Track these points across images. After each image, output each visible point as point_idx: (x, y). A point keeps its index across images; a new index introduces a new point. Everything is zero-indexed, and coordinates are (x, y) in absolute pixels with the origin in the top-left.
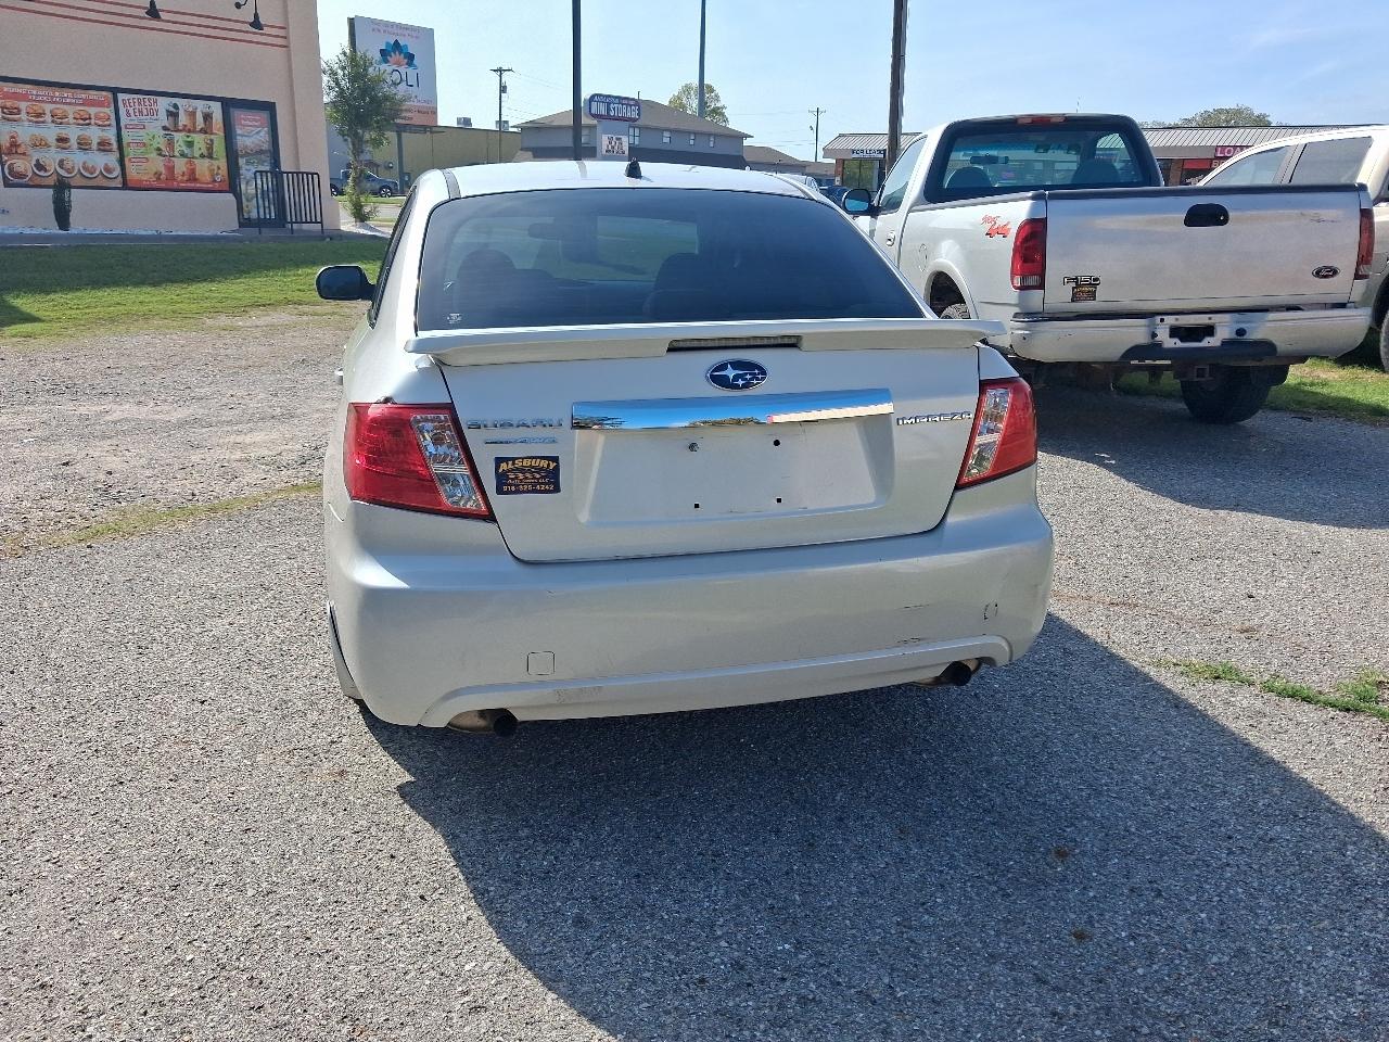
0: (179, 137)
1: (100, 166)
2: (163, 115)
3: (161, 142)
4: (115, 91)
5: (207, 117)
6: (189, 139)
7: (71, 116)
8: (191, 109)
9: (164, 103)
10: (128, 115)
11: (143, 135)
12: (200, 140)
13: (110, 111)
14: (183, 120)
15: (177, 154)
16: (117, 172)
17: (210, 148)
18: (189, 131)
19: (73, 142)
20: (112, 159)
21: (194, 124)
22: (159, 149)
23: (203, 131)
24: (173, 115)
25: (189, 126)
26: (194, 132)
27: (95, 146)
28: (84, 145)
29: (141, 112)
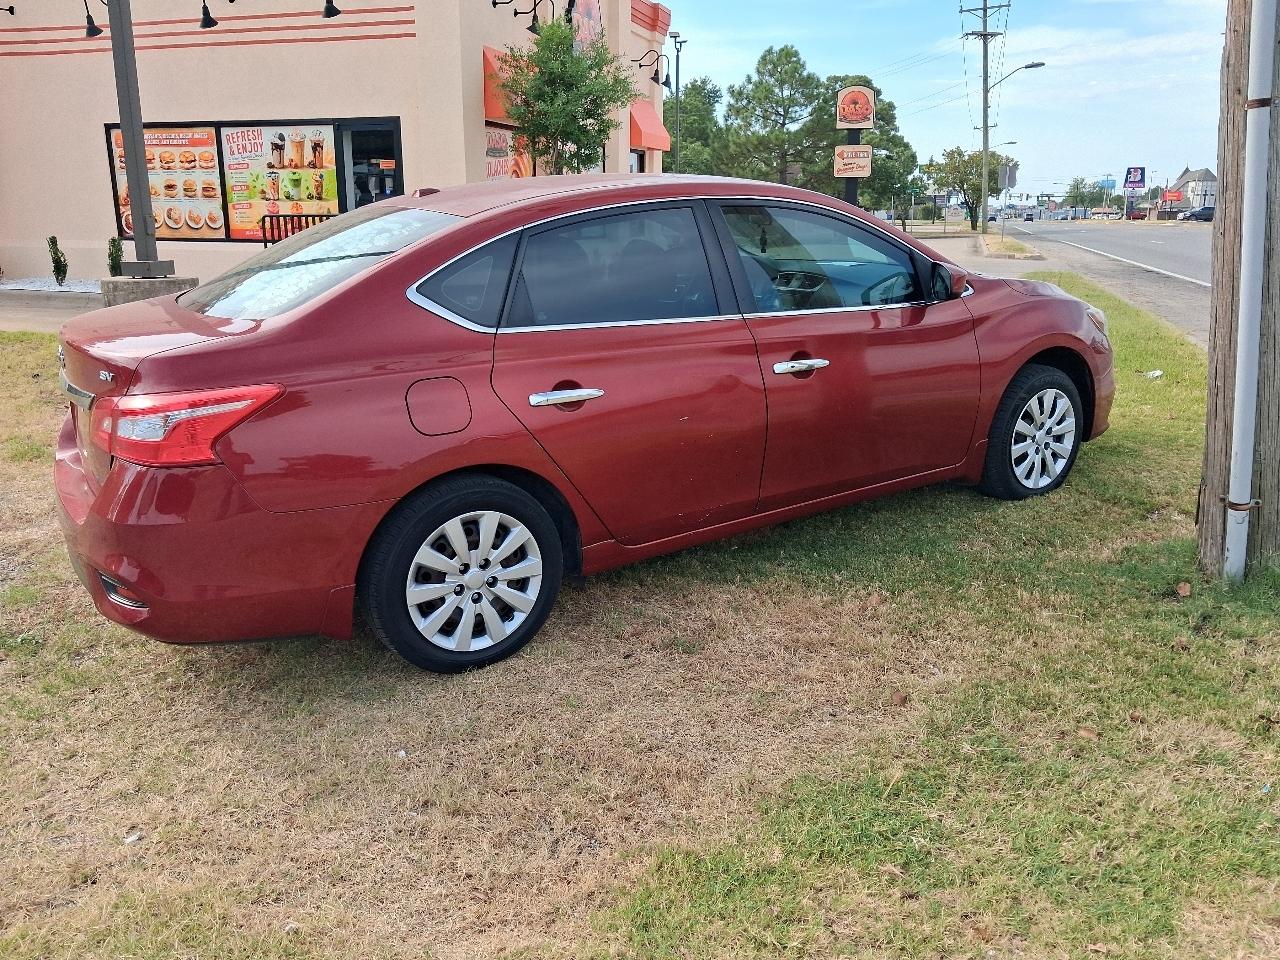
0: (285, 175)
1: (204, 216)
2: (268, 147)
3: (265, 182)
4: (218, 125)
5: (317, 147)
6: (296, 177)
7: (177, 160)
8: (298, 139)
9: (269, 135)
10: (232, 153)
11: (246, 176)
12: (308, 177)
13: (214, 150)
14: (290, 153)
15: (282, 196)
16: (221, 222)
17: (319, 186)
18: (296, 167)
19: (180, 189)
20: (216, 206)
21: (302, 156)
22: (263, 192)
23: (313, 165)
24: (278, 148)
25: (297, 160)
26: (302, 166)
27: (199, 192)
28: (189, 191)
29: (244, 148)
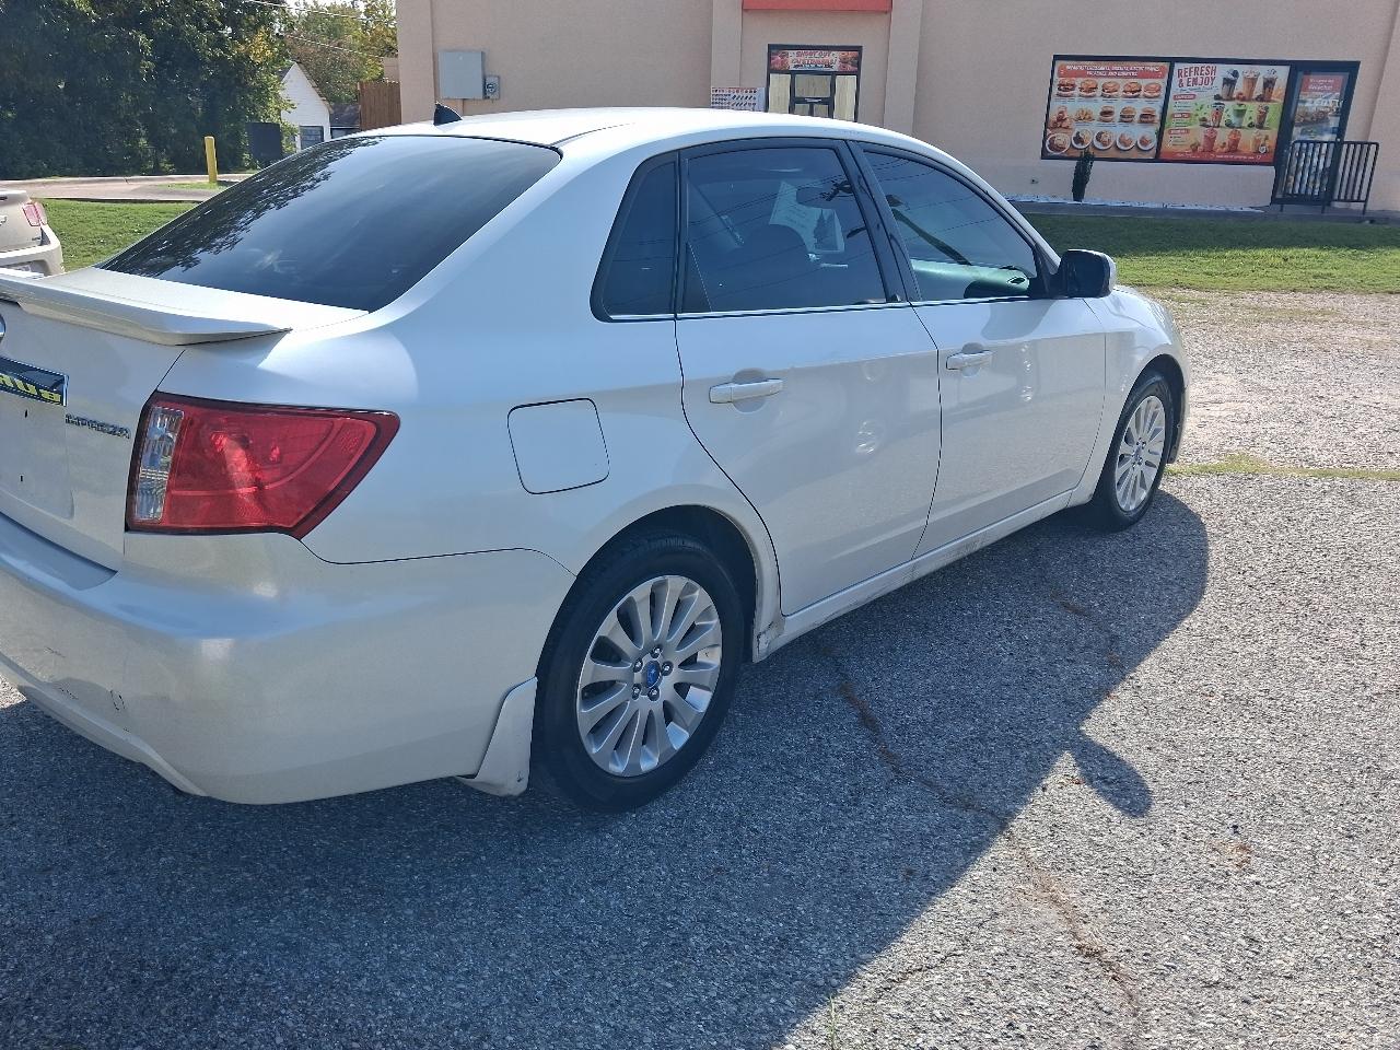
0: (1230, 106)
1: (1137, 139)
2: (1219, 82)
3: (1208, 113)
4: (1172, 61)
5: (1269, 84)
6: (1242, 108)
7: (1121, 89)
8: (1252, 76)
9: (1223, 71)
10: (1181, 85)
11: (1191, 106)
12: (1252, 109)
13: (1163, 83)
14: (1240, 87)
15: (1222, 123)
16: (1153, 144)
17: (1262, 116)
18: (1244, 99)
19: (1117, 116)
20: (1150, 132)
21: (1252, 91)
22: (1204, 120)
23: (1261, 99)
24: (1230, 83)
25: (1245, 94)
26: (1249, 100)
27: (1137, 118)
28: (1126, 118)
29: (1195, 80)
